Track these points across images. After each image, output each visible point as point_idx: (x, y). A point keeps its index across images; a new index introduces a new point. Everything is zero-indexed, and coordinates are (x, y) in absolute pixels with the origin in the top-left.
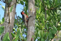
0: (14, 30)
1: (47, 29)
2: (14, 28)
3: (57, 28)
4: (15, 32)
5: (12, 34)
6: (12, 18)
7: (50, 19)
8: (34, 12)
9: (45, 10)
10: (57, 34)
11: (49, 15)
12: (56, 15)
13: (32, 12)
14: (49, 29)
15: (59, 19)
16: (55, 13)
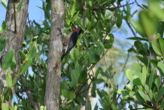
0: (24, 45)
1: (86, 46)
2: (25, 43)
3: (104, 43)
4: (26, 49)
5: (20, 53)
6: (21, 23)
7: (92, 28)
8: (61, 13)
9: (83, 10)
10: (103, 55)
11: (90, 19)
12: (104, 19)
13: (58, 13)
14: (89, 46)
15: (108, 27)
16: (102, 16)
